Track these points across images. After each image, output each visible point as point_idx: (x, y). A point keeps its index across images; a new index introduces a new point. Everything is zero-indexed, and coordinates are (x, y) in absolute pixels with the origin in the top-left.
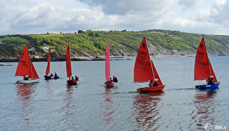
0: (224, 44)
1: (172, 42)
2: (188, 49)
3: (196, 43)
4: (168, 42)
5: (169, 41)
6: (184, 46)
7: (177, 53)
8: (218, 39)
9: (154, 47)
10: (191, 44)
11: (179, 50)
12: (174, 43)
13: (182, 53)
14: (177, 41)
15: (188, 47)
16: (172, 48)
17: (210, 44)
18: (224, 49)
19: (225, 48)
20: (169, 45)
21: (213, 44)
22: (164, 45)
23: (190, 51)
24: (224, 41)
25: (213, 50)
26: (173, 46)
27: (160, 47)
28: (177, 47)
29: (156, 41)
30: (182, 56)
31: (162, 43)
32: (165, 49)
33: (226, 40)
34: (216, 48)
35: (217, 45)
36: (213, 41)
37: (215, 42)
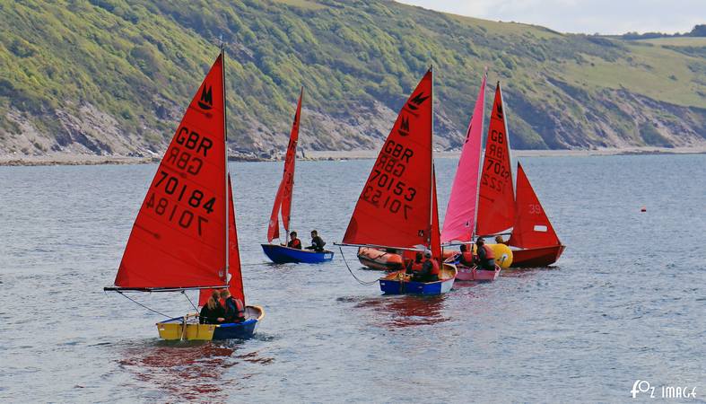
0: (258, 59)
3: (13, 49)
8: (207, 11)
17: (136, 55)
18: (255, 101)
19: (270, 96)
21: (168, 57)
24: (255, 28)
25: (160, 112)
33: (278, 21)
35: (201, 66)
36: (168, 29)
37: (182, 34)
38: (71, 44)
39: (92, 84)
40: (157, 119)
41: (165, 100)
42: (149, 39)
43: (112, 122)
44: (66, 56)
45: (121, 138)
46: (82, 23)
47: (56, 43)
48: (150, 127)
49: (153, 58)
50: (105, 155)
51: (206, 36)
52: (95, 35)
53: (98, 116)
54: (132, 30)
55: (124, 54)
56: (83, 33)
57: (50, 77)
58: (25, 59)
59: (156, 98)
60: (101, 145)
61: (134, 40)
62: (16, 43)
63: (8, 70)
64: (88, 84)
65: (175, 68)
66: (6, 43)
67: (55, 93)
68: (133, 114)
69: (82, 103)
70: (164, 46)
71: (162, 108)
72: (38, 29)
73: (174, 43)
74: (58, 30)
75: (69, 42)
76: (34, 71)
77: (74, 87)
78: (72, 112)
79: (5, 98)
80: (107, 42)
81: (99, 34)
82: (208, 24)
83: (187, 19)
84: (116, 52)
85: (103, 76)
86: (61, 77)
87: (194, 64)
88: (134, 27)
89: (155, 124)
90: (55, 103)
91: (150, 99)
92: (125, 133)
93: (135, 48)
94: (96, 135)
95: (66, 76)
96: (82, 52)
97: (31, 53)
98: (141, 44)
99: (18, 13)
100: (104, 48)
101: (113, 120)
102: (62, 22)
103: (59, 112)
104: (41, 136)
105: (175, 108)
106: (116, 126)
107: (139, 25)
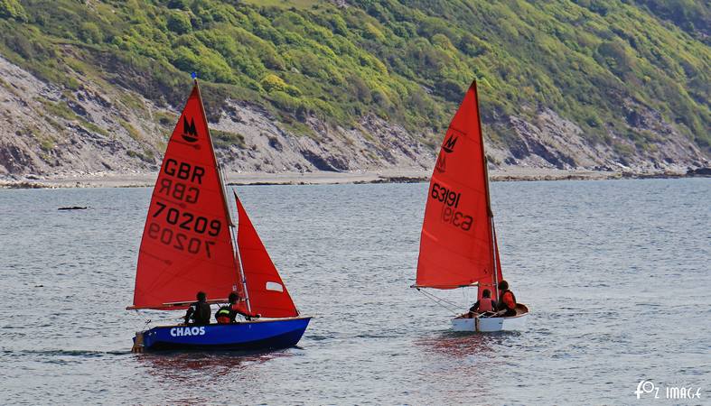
1: (213, 34)
2: (377, 99)
3: (462, 47)
4: (175, 26)
5: (184, 16)
6: (340, 68)
7: (273, 143)
9: (32, 87)
10: (416, 56)
11: (293, 115)
12: (240, 39)
13: (316, 150)
14: (265, 24)
15: (383, 83)
16: (221, 94)
17: (604, 53)
20: (183, 65)
21: (641, 54)
22: (128, 64)
23: (402, 120)
25: (632, 118)
26: (229, 72)
27: (93, 81)
28: (267, 87)
29: (45, 17)
30: (325, 178)
31: (109, 40)
32: (149, 105)
34: (672, 96)
35: (681, 64)
36: (642, 21)
37: (659, 27)
38: (529, 39)
39: (554, 88)
40: (628, 127)
41: (638, 105)
42: (620, 34)
43: (575, 131)
44: (523, 54)
45: (587, 148)
46: (541, 15)
47: (511, 39)
48: (620, 136)
49: (624, 54)
50: (568, 169)
51: (688, 30)
52: (556, 29)
53: (559, 123)
54: (600, 23)
55: (589, 51)
56: (543, 27)
57: (504, 79)
58: (475, 58)
59: (627, 102)
60: (563, 157)
61: (601, 35)
62: (466, 39)
63: (455, 72)
64: (548, 87)
65: (651, 67)
66: (454, 40)
67: (509, 97)
68: (601, 122)
69: (541, 109)
70: (637, 41)
71: (634, 113)
72: (490, 23)
73: (649, 38)
74: (513, 24)
75: (526, 38)
76: (485, 72)
77: (531, 90)
78: (530, 119)
79: (453, 103)
80: (570, 38)
81: (562, 29)
82: (689, 14)
83: (664, 10)
84: (580, 49)
85: (566, 77)
86: (517, 78)
87: (672, 62)
88: (602, 20)
89: (627, 133)
90: (509, 108)
91: (620, 103)
92: (591, 143)
93: (603, 44)
94: (556, 146)
95: (522, 77)
96: (541, 49)
97: (482, 51)
98: (610, 39)
99: (468, 6)
100: (566, 44)
101: (576, 127)
102: (518, 14)
103: (514, 119)
104: (494, 147)
105: (650, 114)
106: (580, 135)
107: (608, 18)
